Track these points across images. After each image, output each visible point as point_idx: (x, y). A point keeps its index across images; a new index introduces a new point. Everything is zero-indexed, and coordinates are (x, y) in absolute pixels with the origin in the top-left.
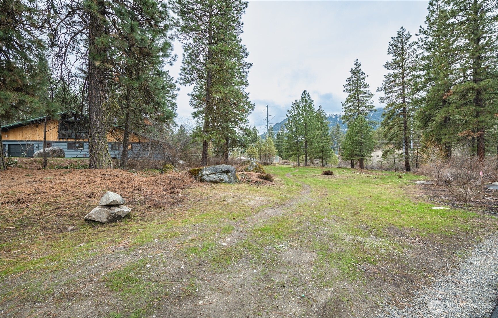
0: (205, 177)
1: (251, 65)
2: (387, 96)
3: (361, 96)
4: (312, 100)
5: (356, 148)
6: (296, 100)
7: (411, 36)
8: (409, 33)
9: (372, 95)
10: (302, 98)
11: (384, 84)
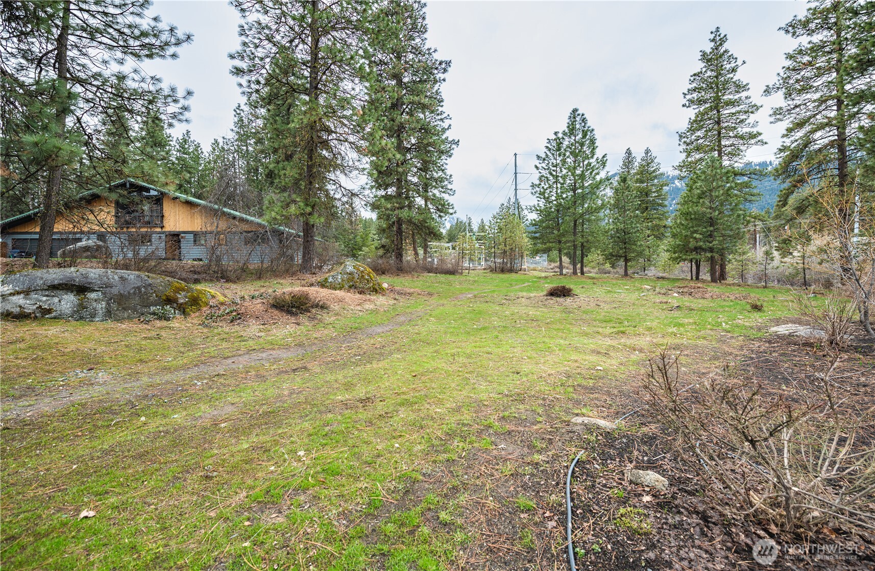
1: (448, 63)
2: (791, 103)
3: (726, 112)
6: (556, 133)
10: (569, 126)
11: (782, 74)
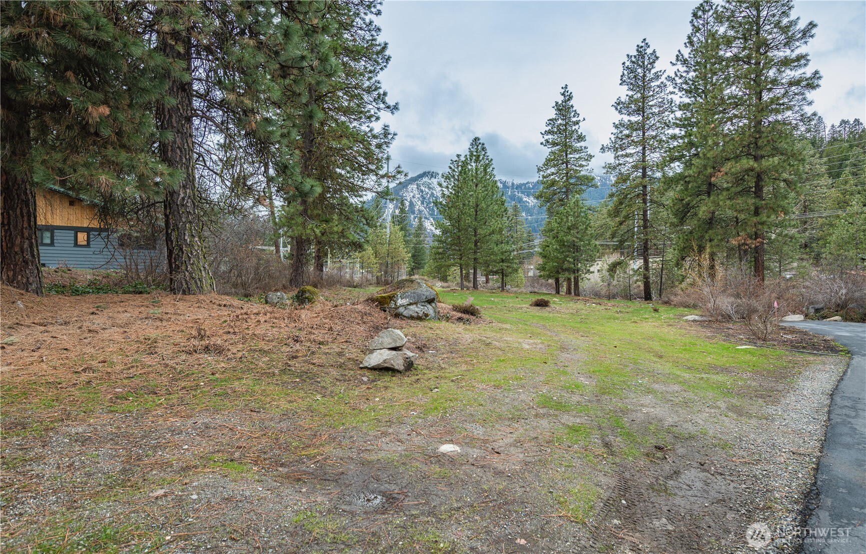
0: (401, 310)
2: (617, 162)
4: (490, 158)
5: (568, 256)
6: (458, 156)
7: (657, 58)
8: (654, 51)
9: (591, 157)
10: (471, 152)
11: (613, 139)
